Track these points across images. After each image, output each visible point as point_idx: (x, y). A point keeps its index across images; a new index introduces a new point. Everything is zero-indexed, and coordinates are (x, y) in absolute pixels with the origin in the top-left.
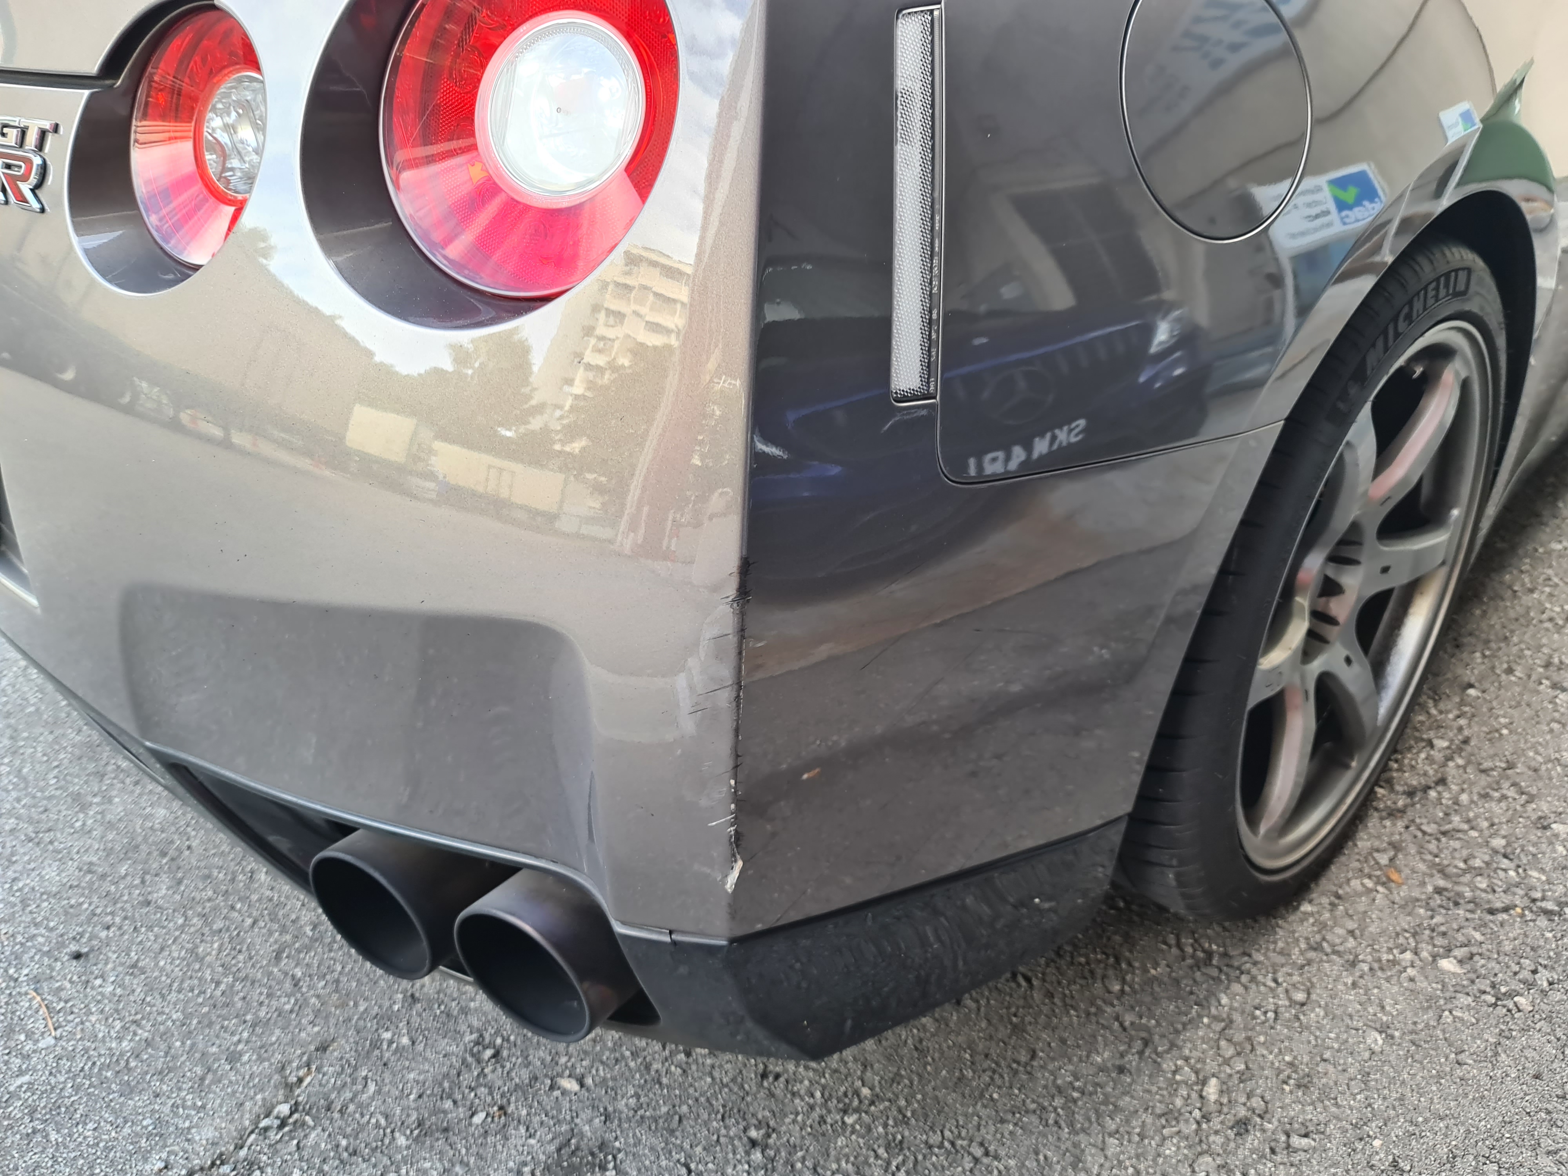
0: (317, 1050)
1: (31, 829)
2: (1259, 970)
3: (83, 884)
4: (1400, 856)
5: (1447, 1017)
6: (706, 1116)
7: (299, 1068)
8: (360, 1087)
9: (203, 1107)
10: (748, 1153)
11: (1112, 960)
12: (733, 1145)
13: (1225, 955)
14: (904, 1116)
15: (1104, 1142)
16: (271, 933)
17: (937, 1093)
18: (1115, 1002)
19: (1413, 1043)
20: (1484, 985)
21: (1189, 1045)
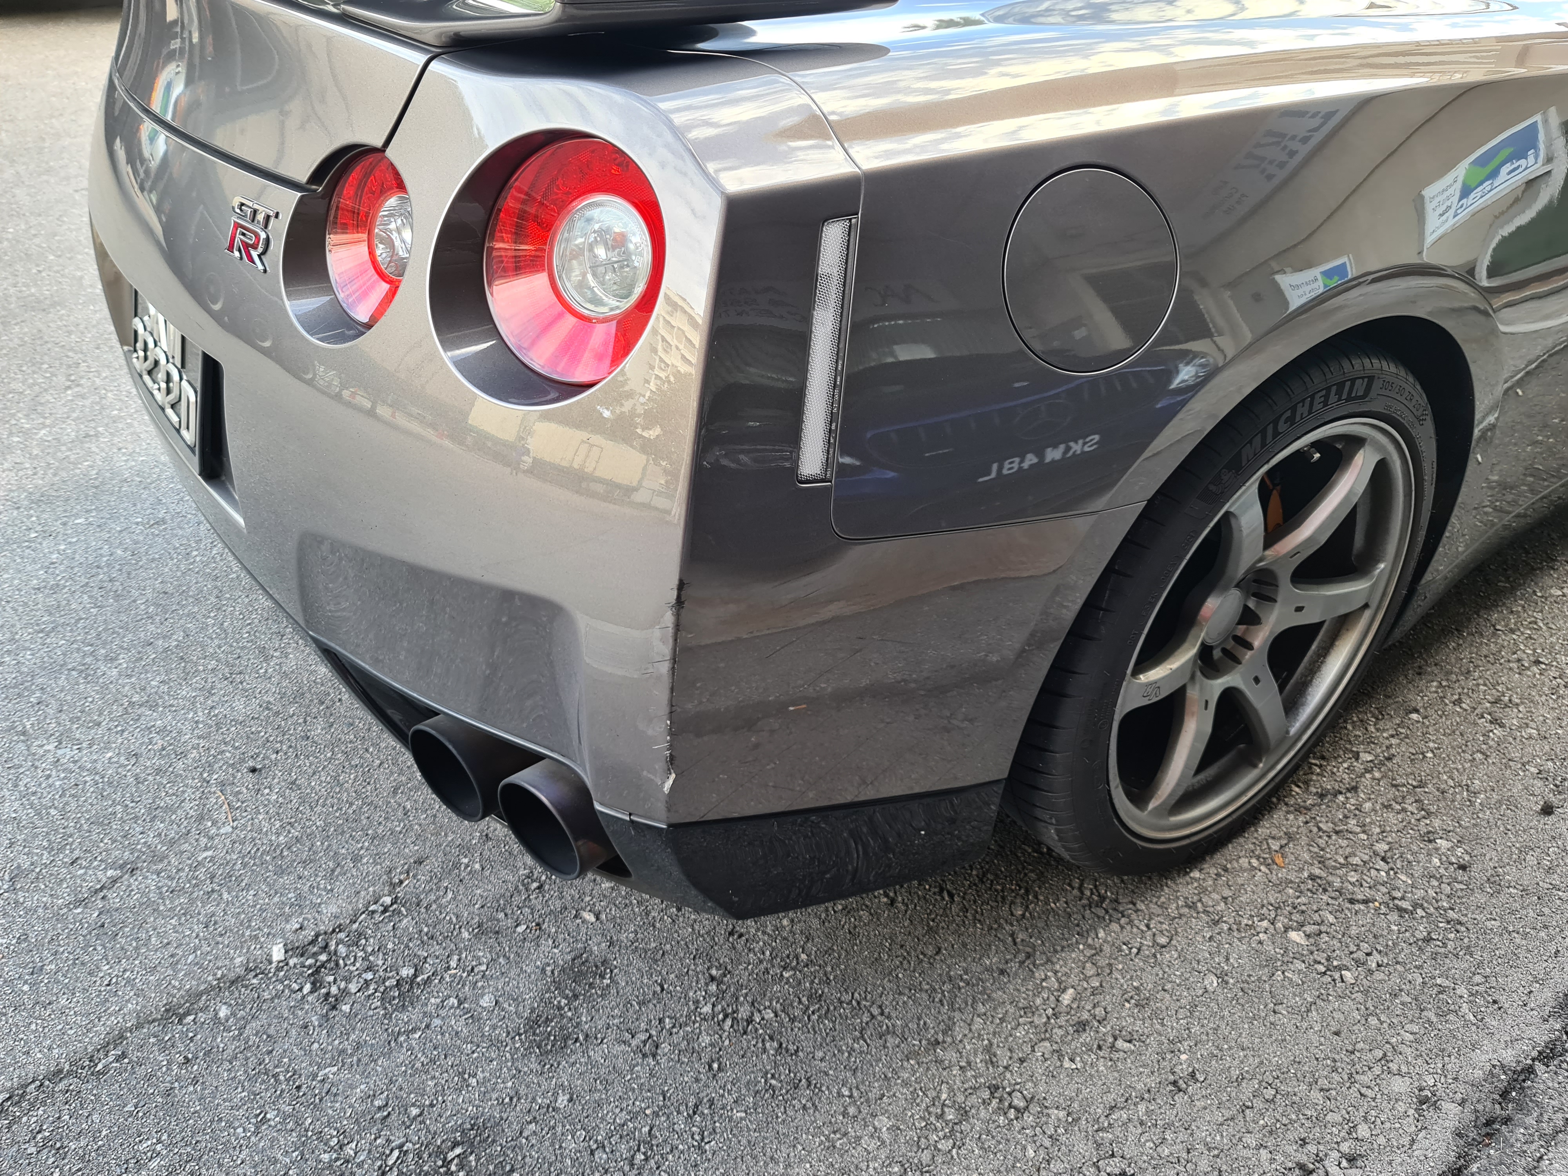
0: (415, 862)
1: (227, 670)
2: (1138, 916)
3: (262, 717)
4: (1291, 845)
5: (1279, 976)
6: (682, 955)
7: (401, 873)
8: (442, 893)
9: (332, 890)
10: (707, 984)
11: (1022, 891)
12: (698, 977)
13: (1116, 901)
14: (828, 978)
15: (972, 1020)
16: (392, 773)
17: (857, 966)
18: (1015, 923)
19: (1242, 990)
20: (1322, 957)
21: (1061, 962)
